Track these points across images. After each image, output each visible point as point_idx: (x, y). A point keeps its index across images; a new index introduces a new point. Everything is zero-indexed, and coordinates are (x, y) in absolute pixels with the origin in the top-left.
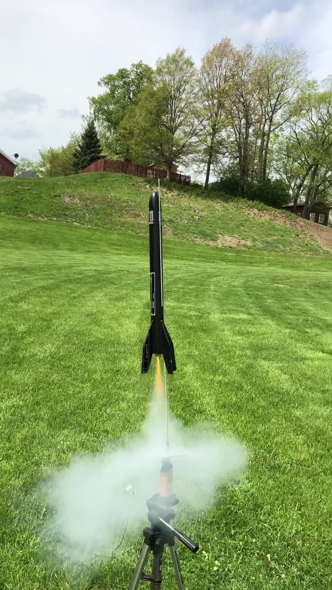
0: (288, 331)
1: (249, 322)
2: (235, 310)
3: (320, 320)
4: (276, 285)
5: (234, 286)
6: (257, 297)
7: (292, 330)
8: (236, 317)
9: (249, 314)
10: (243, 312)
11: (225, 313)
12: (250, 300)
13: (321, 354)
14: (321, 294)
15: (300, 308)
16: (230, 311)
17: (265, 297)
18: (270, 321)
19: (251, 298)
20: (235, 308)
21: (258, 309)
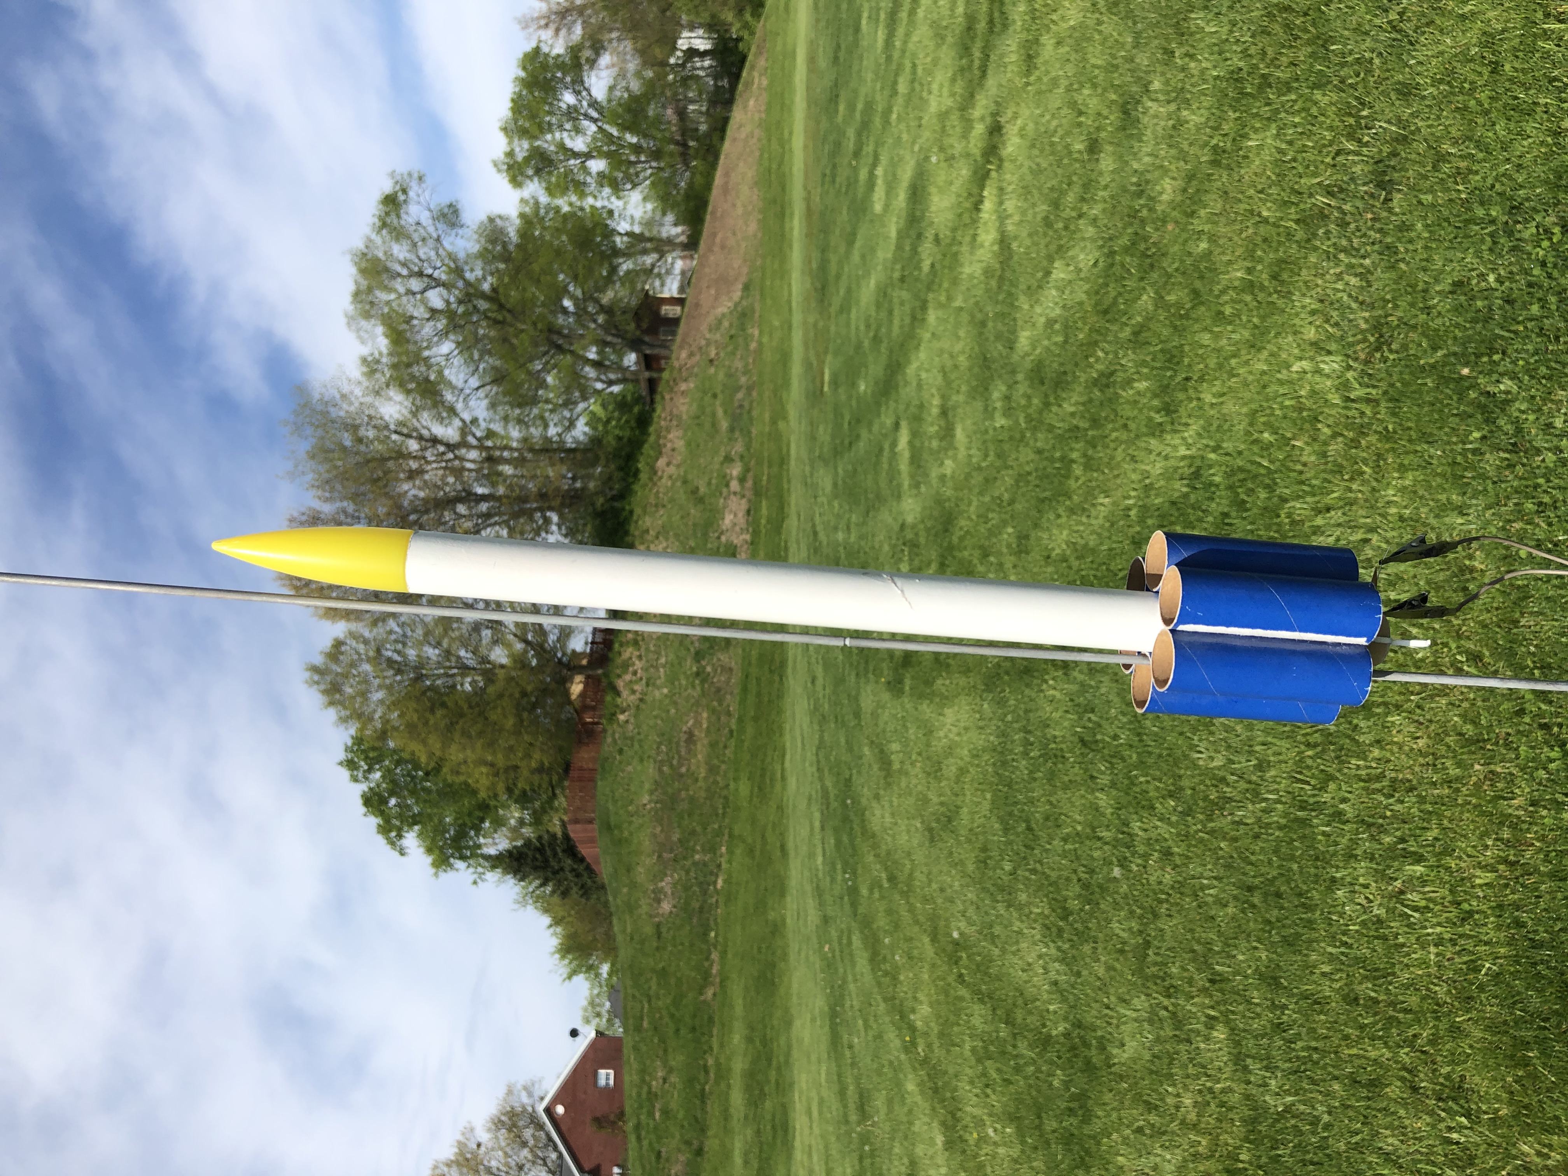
0: (932, 316)
1: (917, 419)
2: (890, 464)
3: (899, 247)
4: (826, 389)
5: (835, 485)
6: (857, 421)
7: (930, 305)
8: (907, 455)
9: (897, 426)
10: (894, 444)
11: (899, 486)
12: (864, 434)
13: (988, 205)
14: (838, 277)
15: (873, 308)
16: (893, 473)
17: (854, 403)
18: (911, 370)
19: (858, 436)
20: (885, 466)
21: (883, 409)
